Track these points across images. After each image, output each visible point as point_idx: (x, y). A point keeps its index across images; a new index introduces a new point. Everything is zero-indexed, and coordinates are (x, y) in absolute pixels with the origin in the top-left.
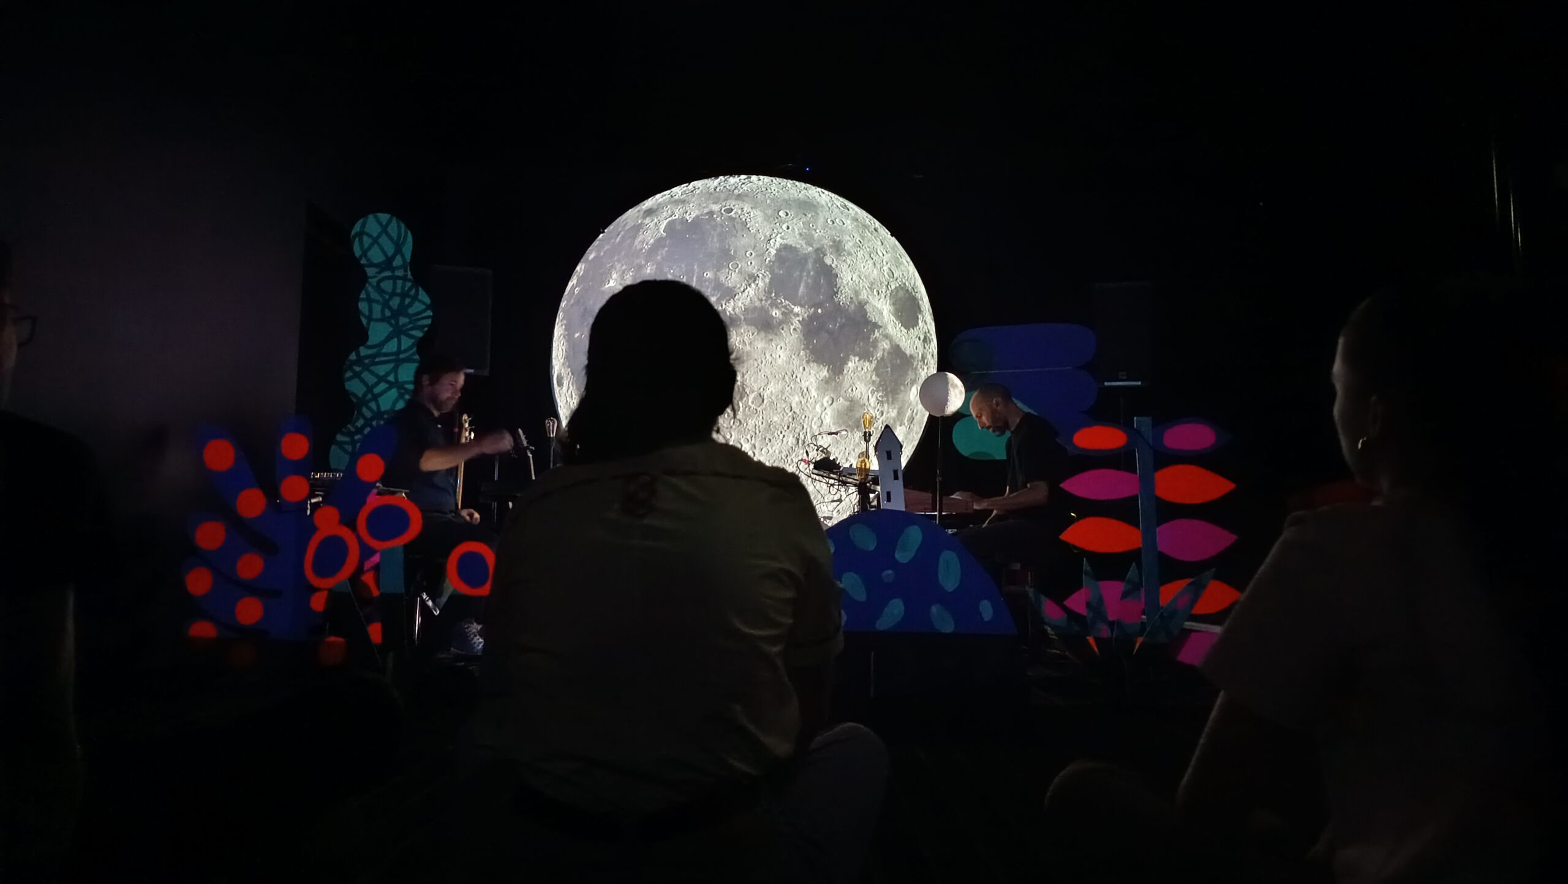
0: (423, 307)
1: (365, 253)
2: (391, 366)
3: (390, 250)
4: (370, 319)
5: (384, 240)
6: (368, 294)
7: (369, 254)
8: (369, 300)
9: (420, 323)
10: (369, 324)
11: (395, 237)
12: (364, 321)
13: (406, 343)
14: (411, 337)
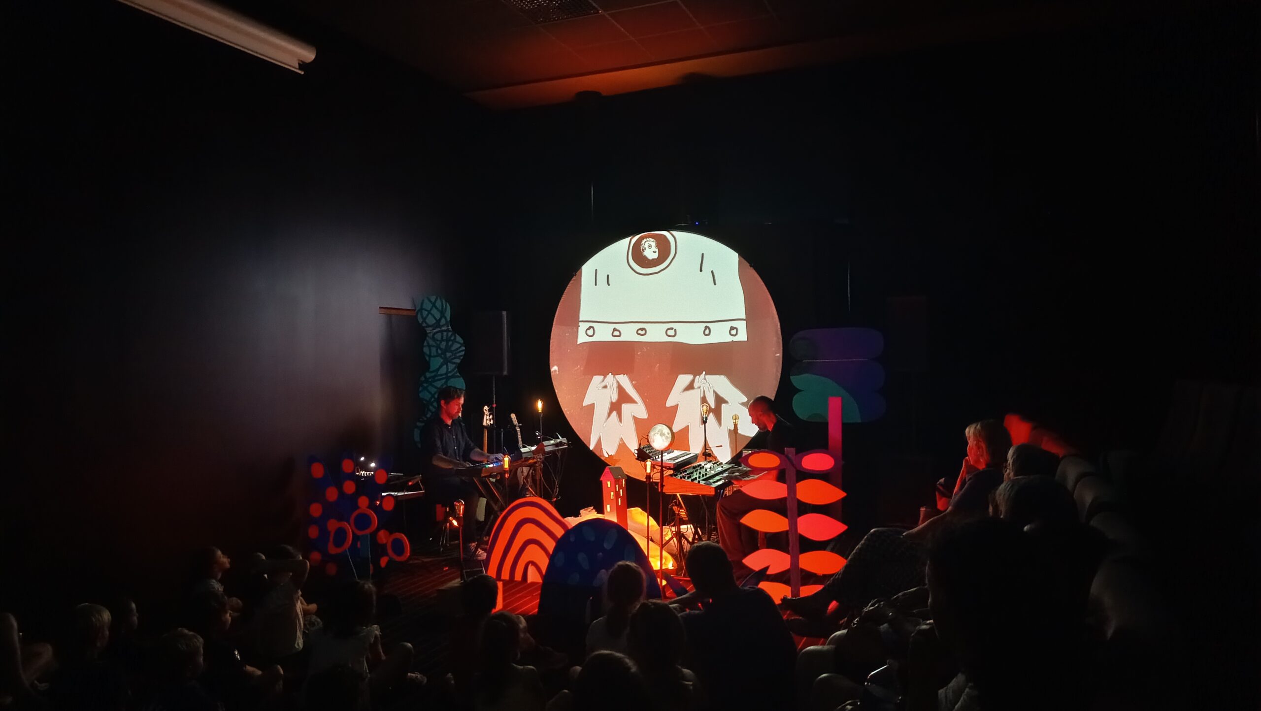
0: (459, 345)
1: (424, 319)
2: (444, 380)
3: (438, 316)
4: (430, 356)
5: (434, 311)
6: (428, 343)
7: (427, 320)
8: (429, 346)
9: (458, 355)
10: (430, 359)
11: (440, 308)
12: (427, 358)
13: (451, 367)
14: (454, 363)
